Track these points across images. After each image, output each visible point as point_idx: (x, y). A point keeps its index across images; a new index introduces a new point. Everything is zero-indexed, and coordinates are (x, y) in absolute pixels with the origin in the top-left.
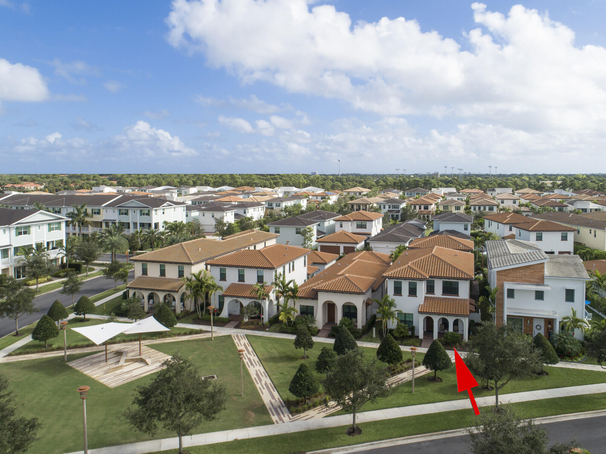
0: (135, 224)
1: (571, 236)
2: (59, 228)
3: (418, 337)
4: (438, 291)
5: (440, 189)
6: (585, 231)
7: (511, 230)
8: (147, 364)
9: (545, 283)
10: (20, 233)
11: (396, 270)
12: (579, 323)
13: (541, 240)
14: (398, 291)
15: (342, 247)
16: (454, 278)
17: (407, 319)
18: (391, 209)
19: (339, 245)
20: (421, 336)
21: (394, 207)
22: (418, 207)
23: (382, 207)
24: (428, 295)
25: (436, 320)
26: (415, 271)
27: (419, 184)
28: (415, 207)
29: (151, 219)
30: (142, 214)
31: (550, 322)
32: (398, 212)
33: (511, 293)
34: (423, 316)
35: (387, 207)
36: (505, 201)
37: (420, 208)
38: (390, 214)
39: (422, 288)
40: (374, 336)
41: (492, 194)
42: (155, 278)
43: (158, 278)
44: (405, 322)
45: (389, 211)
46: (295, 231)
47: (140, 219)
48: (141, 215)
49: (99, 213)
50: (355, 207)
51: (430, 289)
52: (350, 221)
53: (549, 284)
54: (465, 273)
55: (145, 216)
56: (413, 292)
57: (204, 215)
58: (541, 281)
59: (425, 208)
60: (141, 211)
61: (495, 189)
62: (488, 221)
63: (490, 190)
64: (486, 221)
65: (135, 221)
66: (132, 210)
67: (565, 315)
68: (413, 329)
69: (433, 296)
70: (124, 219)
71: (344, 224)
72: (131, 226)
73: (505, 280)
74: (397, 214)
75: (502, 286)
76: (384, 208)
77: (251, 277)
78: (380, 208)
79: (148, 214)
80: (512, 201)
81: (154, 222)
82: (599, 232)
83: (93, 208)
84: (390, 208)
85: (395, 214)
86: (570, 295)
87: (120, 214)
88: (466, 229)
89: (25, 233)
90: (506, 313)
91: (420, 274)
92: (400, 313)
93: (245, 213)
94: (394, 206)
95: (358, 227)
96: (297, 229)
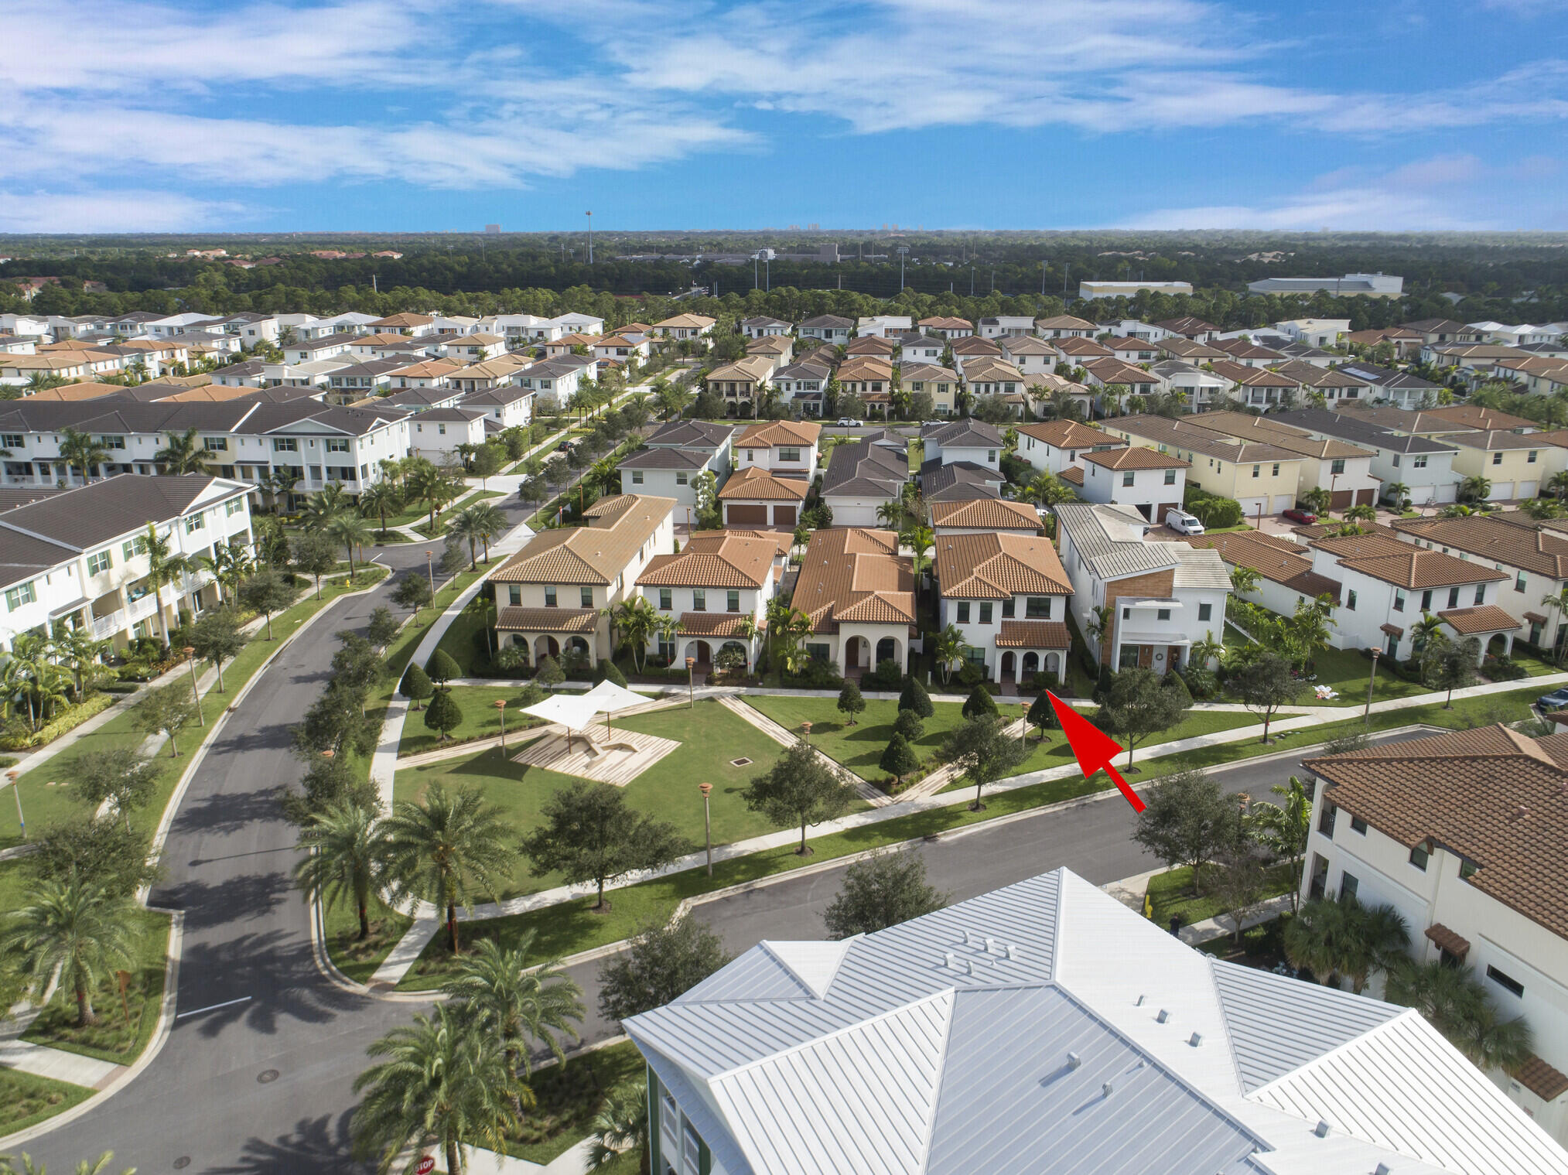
0: (316, 471)
1: (1181, 476)
2: (239, 508)
3: (992, 680)
4: (1020, 612)
5: (879, 319)
6: (1201, 460)
7: (1072, 459)
8: (635, 751)
9: (1173, 597)
10: (191, 528)
11: (959, 586)
12: (1216, 650)
13: (1132, 485)
14: (963, 616)
15: (770, 507)
16: (1046, 594)
17: (976, 656)
18: (802, 391)
19: (764, 503)
20: (998, 679)
21: (809, 386)
22: (859, 387)
23: (783, 387)
24: (1005, 619)
25: (1020, 656)
26: (989, 585)
27: (826, 304)
28: (854, 386)
29: (354, 459)
30: (331, 447)
31: (1175, 651)
32: (818, 396)
33: (1127, 613)
34: (1002, 652)
35: (793, 386)
36: (1028, 359)
37: (864, 389)
38: (802, 402)
39: (997, 610)
40: (929, 683)
41: (990, 331)
42: (538, 610)
43: (544, 610)
44: (972, 659)
45: (798, 396)
46: (675, 478)
47: (326, 459)
48: (329, 450)
49: (223, 446)
50: (724, 388)
51: (1008, 609)
52: (768, 447)
53: (1179, 598)
54: (1060, 586)
55: (339, 452)
56: (986, 617)
57: (420, 430)
58: (1167, 595)
59: (874, 389)
60: (328, 441)
61: (999, 319)
62: (1027, 437)
63: (985, 323)
64: (1021, 436)
65: (315, 463)
66: (305, 440)
67: (1197, 640)
68: (986, 669)
69: (1012, 620)
70: (287, 458)
71: (756, 453)
72: (307, 472)
73: (1118, 594)
74: (816, 402)
75: (1113, 603)
76: (788, 389)
77: (716, 603)
78: (779, 388)
79: (345, 448)
80: (1042, 359)
81: (360, 463)
82: (1226, 465)
83: (208, 436)
84: (799, 387)
85: (812, 402)
86: (1205, 612)
87: (276, 450)
88: (992, 459)
89: (198, 526)
90: (1121, 640)
91: (997, 590)
92: (966, 648)
93: (498, 415)
94: (809, 383)
95: (784, 457)
96: (679, 475)
